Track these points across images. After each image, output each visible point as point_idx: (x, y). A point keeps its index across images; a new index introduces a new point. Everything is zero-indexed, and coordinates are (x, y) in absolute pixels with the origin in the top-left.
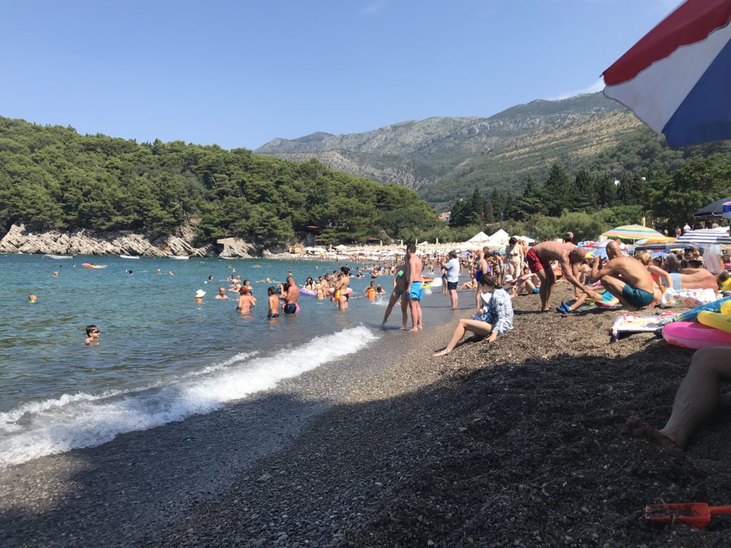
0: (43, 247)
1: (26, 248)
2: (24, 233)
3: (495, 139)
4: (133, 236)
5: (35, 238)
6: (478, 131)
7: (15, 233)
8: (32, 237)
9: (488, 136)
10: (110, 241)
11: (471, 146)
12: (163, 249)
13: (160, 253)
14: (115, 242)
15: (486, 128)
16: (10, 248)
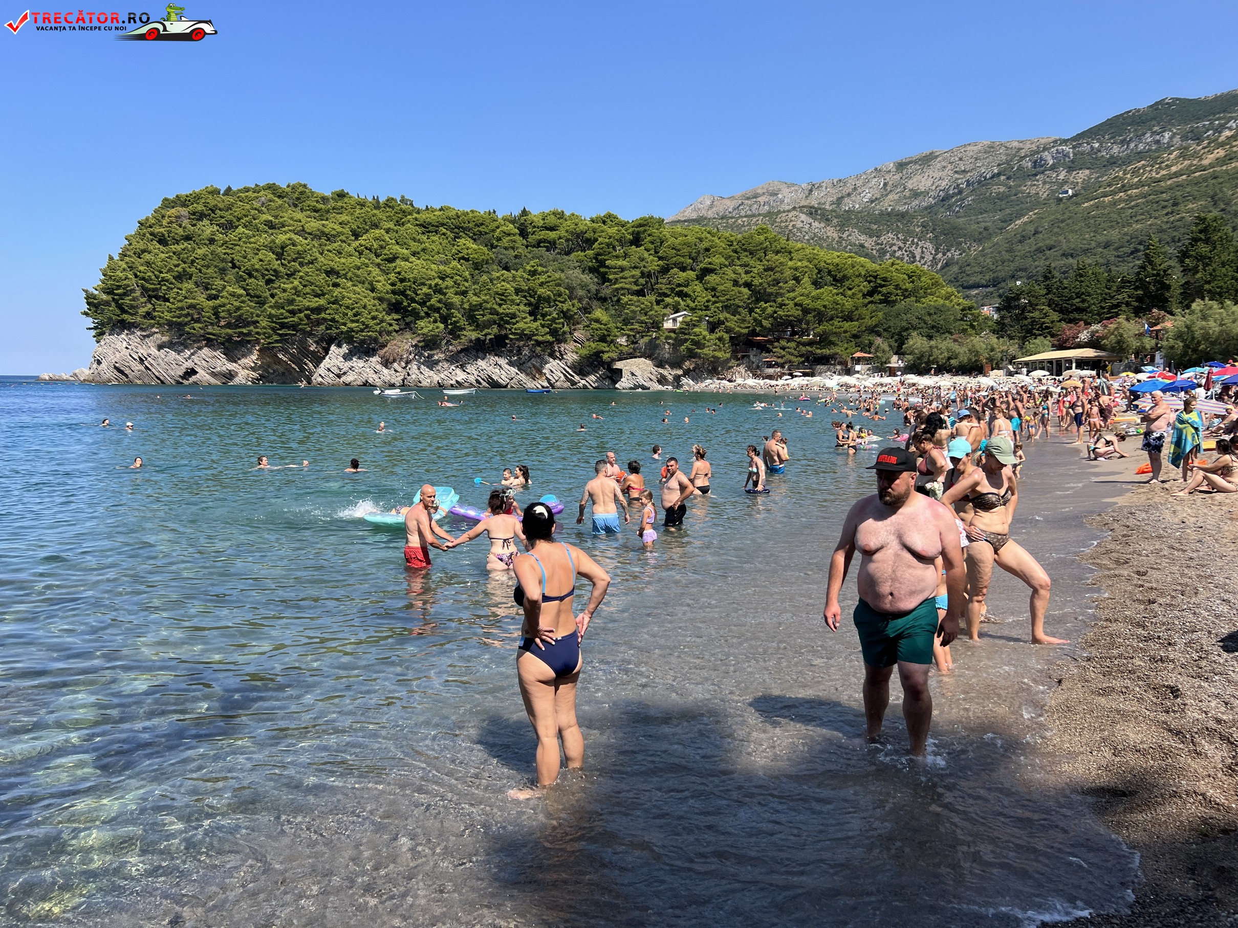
0: (372, 378)
1: (348, 378)
2: (347, 357)
3: (1083, 174)
4: (493, 359)
5: (361, 363)
6: (1051, 162)
7: (335, 357)
8: (357, 363)
9: (1070, 169)
10: (462, 367)
11: (1040, 188)
12: (534, 378)
13: (531, 384)
14: (469, 368)
15: (1066, 155)
16: (330, 379)
